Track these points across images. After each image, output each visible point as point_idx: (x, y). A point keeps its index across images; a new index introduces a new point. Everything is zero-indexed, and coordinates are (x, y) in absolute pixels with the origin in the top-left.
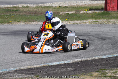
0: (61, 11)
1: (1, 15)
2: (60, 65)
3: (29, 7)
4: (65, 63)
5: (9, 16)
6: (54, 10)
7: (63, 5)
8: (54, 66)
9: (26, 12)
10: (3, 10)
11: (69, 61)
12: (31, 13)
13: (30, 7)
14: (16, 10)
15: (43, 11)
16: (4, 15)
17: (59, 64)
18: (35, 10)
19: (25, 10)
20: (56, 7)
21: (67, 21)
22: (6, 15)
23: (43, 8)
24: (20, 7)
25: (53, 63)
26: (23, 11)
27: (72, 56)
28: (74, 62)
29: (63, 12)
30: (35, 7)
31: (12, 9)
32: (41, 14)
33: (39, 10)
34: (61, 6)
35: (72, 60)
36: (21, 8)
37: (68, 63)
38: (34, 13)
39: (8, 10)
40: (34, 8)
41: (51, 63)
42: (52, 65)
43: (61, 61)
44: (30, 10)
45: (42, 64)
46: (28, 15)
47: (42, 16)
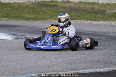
0: (109, 10)
1: (36, 10)
2: (95, 73)
3: (70, 2)
4: (101, 71)
5: (45, 11)
6: (100, 7)
7: (112, 2)
8: (86, 74)
9: (65, 8)
10: (39, 4)
11: (105, 69)
12: (72, 10)
13: (72, 2)
14: (54, 6)
15: (86, 8)
16: (38, 11)
17: (93, 72)
18: (77, 6)
19: (65, 5)
20: (103, 3)
21: (114, 21)
22: (41, 10)
23: (88, 5)
24: (60, 1)
25: (86, 70)
26: (62, 7)
27: (111, 63)
28: (111, 71)
29: (111, 10)
30: (77, 2)
31: (49, 3)
32: (84, 11)
33: (82, 6)
34: (109, 2)
35: (109, 68)
36: (60, 3)
37: (104, 71)
38: (75, 10)
39: (45, 4)
40: (77, 4)
41: (83, 71)
42: (85, 72)
43: (97, 68)
44: (71, 6)
45: (73, 70)
46: (68, 11)
47: (84, 13)
